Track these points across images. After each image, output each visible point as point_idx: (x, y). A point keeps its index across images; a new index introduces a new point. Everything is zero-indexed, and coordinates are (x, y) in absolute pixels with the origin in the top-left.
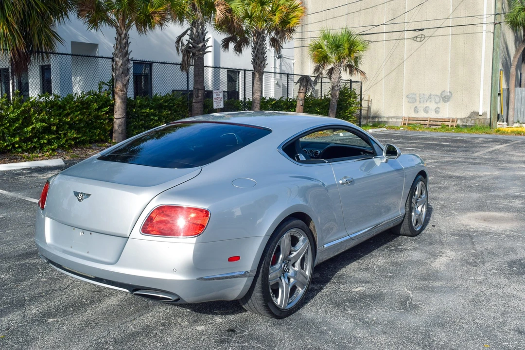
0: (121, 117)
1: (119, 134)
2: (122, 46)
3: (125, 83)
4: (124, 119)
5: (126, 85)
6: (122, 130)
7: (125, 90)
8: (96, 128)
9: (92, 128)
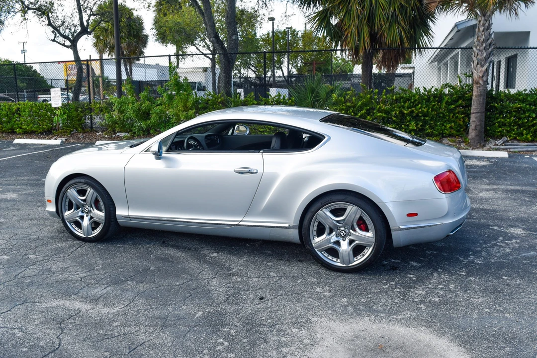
0: (475, 112)
1: (472, 130)
2: (480, 34)
3: (481, 75)
4: (479, 114)
5: (483, 77)
6: (476, 126)
7: (481, 82)
8: (449, 121)
9: (445, 122)
